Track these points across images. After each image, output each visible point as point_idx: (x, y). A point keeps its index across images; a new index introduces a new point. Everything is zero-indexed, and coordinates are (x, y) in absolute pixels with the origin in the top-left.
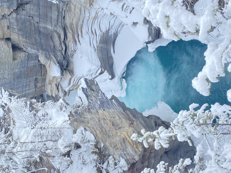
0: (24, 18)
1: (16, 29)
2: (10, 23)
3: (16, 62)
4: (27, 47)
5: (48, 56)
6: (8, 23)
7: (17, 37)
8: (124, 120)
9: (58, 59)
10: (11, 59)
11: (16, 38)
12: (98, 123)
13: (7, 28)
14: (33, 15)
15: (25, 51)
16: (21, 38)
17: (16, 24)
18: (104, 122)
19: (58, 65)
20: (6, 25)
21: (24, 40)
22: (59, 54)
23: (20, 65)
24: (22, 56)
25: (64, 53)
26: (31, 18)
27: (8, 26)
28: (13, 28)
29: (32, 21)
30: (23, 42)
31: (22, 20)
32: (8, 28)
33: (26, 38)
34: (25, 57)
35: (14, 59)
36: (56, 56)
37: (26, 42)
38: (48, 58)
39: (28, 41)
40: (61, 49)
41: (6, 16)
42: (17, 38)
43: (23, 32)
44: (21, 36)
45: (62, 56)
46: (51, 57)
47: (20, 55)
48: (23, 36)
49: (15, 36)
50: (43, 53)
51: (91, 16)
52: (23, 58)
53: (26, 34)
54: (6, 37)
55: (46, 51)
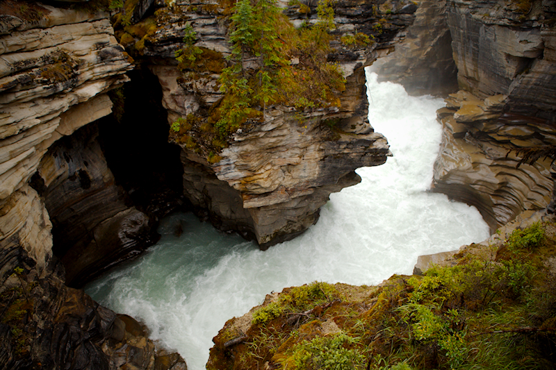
3: (504, 58)
4: (520, 82)
5: (495, 110)
7: (542, 70)
8: (296, 182)
9: (484, 124)
10: (509, 50)
11: (539, 68)
12: (295, 145)
15: (516, 76)
16: (537, 77)
18: (297, 154)
19: (473, 120)
21: (534, 80)
22: (494, 127)
23: (498, 64)
24: (509, 69)
25: (491, 135)
30: (530, 77)
33: (535, 84)
34: (508, 74)
35: (509, 56)
36: (491, 121)
37: (528, 83)
38: (492, 109)
39: (530, 87)
40: (499, 134)
42: (539, 70)
43: (547, 82)
44: (541, 77)
45: (486, 131)
46: (493, 114)
47: (512, 67)
48: (541, 80)
49: (543, 67)
50: (504, 104)
51: (525, 199)
52: (507, 71)
53: (543, 86)
54: (544, 52)
55: (506, 108)
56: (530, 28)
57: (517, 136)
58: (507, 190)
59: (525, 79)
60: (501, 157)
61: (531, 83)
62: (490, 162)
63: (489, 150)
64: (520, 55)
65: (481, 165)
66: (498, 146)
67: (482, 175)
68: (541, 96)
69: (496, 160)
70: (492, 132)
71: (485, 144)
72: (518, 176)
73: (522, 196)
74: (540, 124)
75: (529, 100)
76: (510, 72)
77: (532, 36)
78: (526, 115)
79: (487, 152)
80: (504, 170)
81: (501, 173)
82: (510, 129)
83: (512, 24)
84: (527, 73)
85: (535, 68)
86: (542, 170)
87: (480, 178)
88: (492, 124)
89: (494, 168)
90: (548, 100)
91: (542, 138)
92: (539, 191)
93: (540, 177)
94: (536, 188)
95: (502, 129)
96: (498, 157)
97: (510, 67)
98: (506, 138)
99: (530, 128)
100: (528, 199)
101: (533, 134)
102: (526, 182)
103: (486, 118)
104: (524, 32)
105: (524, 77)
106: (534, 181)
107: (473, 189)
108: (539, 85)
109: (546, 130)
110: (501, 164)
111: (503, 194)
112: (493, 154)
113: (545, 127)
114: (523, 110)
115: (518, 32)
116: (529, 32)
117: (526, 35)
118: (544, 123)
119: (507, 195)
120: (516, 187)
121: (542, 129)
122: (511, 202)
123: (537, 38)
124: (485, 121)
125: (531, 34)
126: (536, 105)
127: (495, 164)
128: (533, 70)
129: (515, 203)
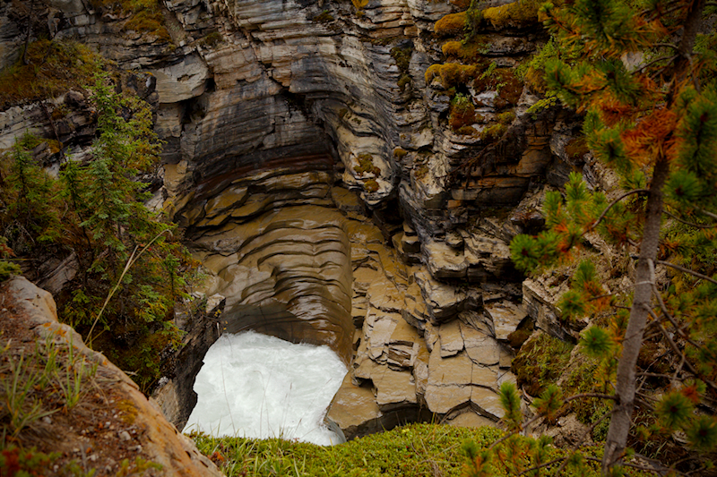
0: (269, 114)
1: (239, 99)
2: (253, 82)
6: (253, 80)
7: (221, 104)
11: (217, 103)
13: (241, 77)
14: (279, 132)
15: (183, 129)
16: (218, 115)
17: (252, 96)
20: (248, 75)
21: (215, 121)
22: (196, 212)
24: (168, 123)
26: (271, 129)
27: (244, 80)
28: (242, 92)
29: (264, 133)
30: (210, 120)
31: (263, 109)
32: (239, 81)
33: (219, 127)
34: (169, 131)
36: (189, 206)
37: (210, 128)
38: (182, 189)
39: (213, 133)
40: (210, 216)
41: (269, 73)
42: (217, 106)
43: (233, 116)
44: (223, 113)
45: (193, 223)
46: (185, 195)
47: (172, 118)
48: (224, 117)
49: (221, 100)
50: (190, 174)
51: (319, 270)
52: (165, 128)
53: (229, 123)
54: (216, 80)
55: (196, 178)
56: (182, 57)
57: (234, 205)
58: (284, 276)
59: (204, 126)
60: (242, 242)
61: (214, 127)
62: (235, 258)
63: (218, 244)
64: (184, 97)
65: (229, 269)
66: (223, 233)
67: (243, 280)
68: (233, 137)
69: (238, 250)
70: (198, 220)
71: (205, 241)
72: (280, 251)
73: (309, 269)
74: (249, 173)
75: (220, 151)
76: (171, 128)
77: (189, 66)
78: (224, 172)
79: (217, 249)
80: (258, 256)
81: (260, 262)
82: (218, 202)
83: (155, 62)
84: (203, 116)
85: (211, 105)
86: (302, 225)
87: (242, 286)
88: (192, 209)
89: (245, 262)
90: (243, 139)
91: (263, 189)
92: (325, 248)
93: (309, 234)
94: (317, 248)
95: (209, 208)
96: (239, 245)
97: (167, 120)
98: (225, 216)
99: (239, 185)
100: (321, 267)
101: (248, 191)
102: (298, 250)
103: (182, 204)
104: (176, 66)
105: (201, 124)
106: (306, 242)
107: (248, 305)
108: (224, 125)
109: (261, 176)
110: (249, 250)
111: (284, 285)
112: (230, 246)
113: (256, 173)
114: (218, 168)
115: (167, 69)
116: (183, 63)
117: (181, 68)
118: (252, 169)
119: (290, 281)
120: (290, 265)
121: (255, 178)
122: (303, 286)
123: (198, 66)
124: (183, 210)
125: (186, 64)
126: (232, 152)
127: (242, 255)
128: (210, 109)
129: (308, 284)
